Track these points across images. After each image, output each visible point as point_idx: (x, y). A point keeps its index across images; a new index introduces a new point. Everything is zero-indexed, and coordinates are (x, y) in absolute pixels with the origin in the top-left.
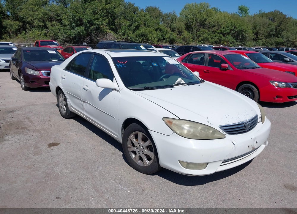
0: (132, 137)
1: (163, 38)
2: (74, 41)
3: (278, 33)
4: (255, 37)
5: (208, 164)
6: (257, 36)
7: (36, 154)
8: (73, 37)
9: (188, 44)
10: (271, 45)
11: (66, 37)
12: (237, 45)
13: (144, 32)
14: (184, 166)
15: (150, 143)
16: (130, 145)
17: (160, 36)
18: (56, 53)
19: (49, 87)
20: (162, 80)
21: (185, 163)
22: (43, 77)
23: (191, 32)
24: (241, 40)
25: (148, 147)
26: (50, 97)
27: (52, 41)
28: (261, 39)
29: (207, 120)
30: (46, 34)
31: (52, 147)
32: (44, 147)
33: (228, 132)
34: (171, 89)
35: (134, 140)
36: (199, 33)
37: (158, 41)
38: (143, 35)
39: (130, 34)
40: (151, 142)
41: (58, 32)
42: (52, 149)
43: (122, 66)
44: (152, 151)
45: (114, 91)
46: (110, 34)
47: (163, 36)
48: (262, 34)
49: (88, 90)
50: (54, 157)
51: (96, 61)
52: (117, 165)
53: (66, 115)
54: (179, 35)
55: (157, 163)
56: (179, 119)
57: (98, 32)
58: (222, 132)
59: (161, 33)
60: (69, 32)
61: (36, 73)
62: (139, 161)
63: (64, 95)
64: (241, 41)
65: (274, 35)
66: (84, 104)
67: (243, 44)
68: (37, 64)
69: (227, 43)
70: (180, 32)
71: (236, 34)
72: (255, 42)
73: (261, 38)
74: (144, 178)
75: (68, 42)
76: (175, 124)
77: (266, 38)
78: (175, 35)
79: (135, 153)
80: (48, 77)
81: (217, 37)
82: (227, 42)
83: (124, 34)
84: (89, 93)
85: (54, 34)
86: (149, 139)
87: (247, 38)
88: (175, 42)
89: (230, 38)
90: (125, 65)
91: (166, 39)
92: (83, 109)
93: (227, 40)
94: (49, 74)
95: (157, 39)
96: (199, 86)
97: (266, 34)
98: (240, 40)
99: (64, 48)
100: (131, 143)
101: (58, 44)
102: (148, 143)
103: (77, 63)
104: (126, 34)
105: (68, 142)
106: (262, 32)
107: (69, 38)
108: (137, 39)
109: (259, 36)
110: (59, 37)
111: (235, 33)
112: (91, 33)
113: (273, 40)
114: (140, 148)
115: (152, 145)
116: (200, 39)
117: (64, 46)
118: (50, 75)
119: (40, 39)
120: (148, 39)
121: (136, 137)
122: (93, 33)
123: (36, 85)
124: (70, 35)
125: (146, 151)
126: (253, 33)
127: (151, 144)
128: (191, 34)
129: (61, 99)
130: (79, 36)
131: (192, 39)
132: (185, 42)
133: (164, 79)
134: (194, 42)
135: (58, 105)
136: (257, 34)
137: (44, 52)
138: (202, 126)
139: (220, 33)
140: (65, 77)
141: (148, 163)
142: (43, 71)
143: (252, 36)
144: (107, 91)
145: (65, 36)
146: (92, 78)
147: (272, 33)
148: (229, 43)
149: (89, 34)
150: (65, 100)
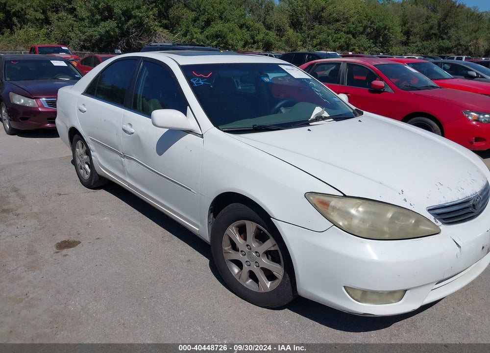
0: (232, 231)
1: (252, 41)
2: (98, 47)
3: (442, 31)
4: (404, 38)
5: (406, 290)
6: (408, 37)
7: (31, 267)
8: (97, 41)
9: (294, 50)
10: (432, 51)
11: (85, 41)
12: (376, 52)
13: (220, 31)
14: (356, 298)
15: (273, 246)
16: (227, 247)
17: (247, 36)
18: (66, 65)
19: (56, 127)
20: (278, 111)
21: (358, 291)
22: (43, 110)
23: (298, 31)
24: (383, 44)
25: (268, 253)
26: (59, 147)
27: (59, 46)
28: (414, 43)
29: (403, 197)
30: (48, 35)
31: (65, 251)
32: (47, 251)
33: (443, 219)
34: (309, 130)
35: (238, 239)
36: (312, 32)
37: (244, 46)
38: (219, 35)
39: (196, 33)
40: (275, 243)
41: (70, 31)
42: (65, 255)
43: (202, 83)
44: (278, 262)
45: (190, 135)
46: (162, 34)
47: (253, 37)
48: (415, 34)
49: (133, 133)
50: (70, 273)
51: (147, 75)
52: (202, 289)
53: (91, 181)
54: (279, 36)
55: (290, 288)
56: (345, 196)
57: (140, 31)
58: (433, 221)
59: (248, 32)
60: (90, 32)
61: (31, 103)
62: (247, 280)
63: (84, 143)
64: (382, 46)
65: (435, 34)
66: (125, 161)
67: (385, 51)
68: (32, 85)
69: (359, 49)
70: (280, 31)
71: (373, 34)
72: (404, 48)
73: (414, 40)
74: (263, 318)
75: (87, 49)
76: (334, 208)
77: (424, 41)
78: (272, 36)
79: (239, 264)
80: (52, 109)
81: (343, 40)
82: (359, 46)
83: (185, 35)
84: (136, 140)
85: (63, 35)
86: (271, 238)
87: (391, 40)
88: (273, 47)
89: (363, 40)
90: (209, 80)
91: (258, 42)
92: (123, 172)
93: (360, 43)
94: (53, 104)
95: (242, 43)
96: (359, 121)
97: (423, 34)
98: (380, 44)
99: (81, 59)
100: (229, 242)
101: (70, 52)
102: (269, 244)
103: (107, 83)
104: (188, 34)
105: (97, 238)
106: (415, 30)
107: (90, 41)
108: (208, 42)
109: (411, 37)
110: (71, 39)
111: (372, 32)
112: (127, 32)
113: (434, 44)
114: (250, 254)
115: (279, 249)
116: (315, 42)
117: (81, 56)
118: (56, 105)
119: (38, 44)
120: (226, 43)
121: (242, 231)
122: (132, 32)
123: (31, 124)
124: (92, 36)
125: (265, 262)
126: (402, 31)
127: (277, 248)
128: (299, 34)
129: (80, 150)
130: (107, 38)
131: (301, 43)
132: (291, 47)
133: (283, 110)
134: (305, 47)
135: (74, 162)
136: (407, 33)
137: (44, 64)
138: (395, 209)
139: (347, 33)
140: (85, 109)
141: (268, 287)
142: (44, 99)
143: (401, 37)
144: (173, 135)
145: (83, 37)
146: (141, 108)
147: (432, 31)
148: (363, 49)
149: (125, 34)
150: (88, 152)
